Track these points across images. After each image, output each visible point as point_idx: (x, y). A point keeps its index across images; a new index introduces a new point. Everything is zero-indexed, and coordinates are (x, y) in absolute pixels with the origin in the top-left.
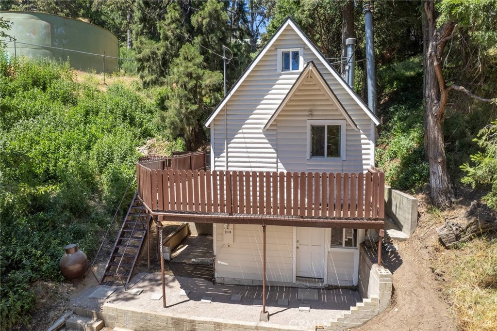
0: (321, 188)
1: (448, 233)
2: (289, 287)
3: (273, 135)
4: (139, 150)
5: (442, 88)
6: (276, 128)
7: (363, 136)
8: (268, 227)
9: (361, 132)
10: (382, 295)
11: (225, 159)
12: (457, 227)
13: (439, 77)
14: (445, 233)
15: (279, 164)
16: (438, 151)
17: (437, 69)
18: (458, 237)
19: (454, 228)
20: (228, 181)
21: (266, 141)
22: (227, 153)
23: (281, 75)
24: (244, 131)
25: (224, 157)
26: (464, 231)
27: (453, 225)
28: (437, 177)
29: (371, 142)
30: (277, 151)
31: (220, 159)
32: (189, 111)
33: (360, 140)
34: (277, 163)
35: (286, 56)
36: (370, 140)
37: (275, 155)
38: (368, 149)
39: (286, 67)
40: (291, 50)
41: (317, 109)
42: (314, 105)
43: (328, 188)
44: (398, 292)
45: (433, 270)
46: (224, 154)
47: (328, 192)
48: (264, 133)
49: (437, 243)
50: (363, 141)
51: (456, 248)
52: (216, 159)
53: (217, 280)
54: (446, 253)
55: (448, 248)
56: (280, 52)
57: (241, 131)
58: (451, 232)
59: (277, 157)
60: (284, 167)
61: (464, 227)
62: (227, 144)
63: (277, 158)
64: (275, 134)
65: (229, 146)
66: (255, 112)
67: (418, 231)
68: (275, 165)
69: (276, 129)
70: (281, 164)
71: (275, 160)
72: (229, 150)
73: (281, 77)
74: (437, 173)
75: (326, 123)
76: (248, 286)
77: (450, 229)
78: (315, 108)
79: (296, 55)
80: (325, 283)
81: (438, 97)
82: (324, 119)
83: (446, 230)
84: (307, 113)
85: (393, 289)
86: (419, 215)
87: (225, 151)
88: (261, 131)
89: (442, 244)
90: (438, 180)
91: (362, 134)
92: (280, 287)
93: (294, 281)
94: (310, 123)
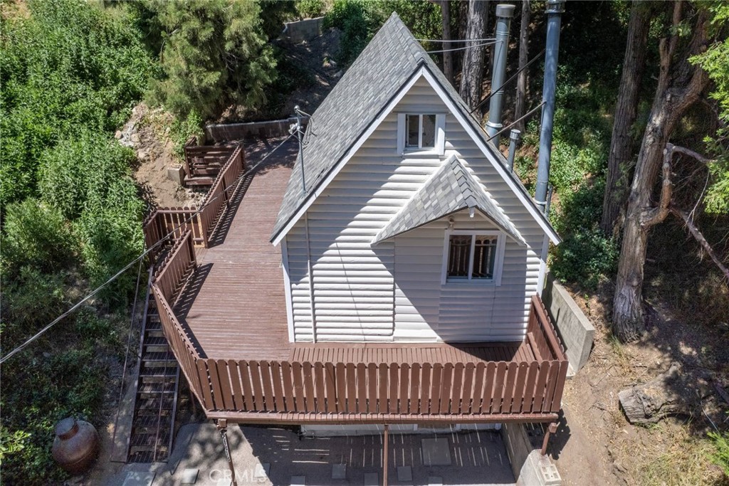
1: (635, 406)
2: (408, 435)
3: (388, 251)
4: (122, 137)
7: (530, 252)
9: (528, 247)
11: (309, 286)
12: (650, 404)
14: (631, 404)
15: (396, 290)
16: (634, 270)
19: (645, 404)
20: (330, 373)
21: (376, 259)
22: (312, 277)
23: (403, 158)
24: (340, 245)
25: (307, 283)
27: (644, 397)
28: (627, 303)
29: (541, 261)
30: (394, 273)
31: (300, 286)
33: (526, 258)
34: (394, 290)
36: (540, 258)
37: (392, 280)
38: (536, 270)
40: (421, 114)
46: (308, 279)
48: (372, 248)
50: (529, 260)
52: (294, 285)
53: (305, 435)
55: (632, 424)
56: (403, 116)
57: (334, 245)
58: (640, 406)
59: (394, 281)
60: (405, 294)
61: (658, 404)
62: (312, 264)
63: (394, 284)
64: (392, 250)
65: (314, 267)
66: (359, 216)
68: (391, 293)
69: (393, 243)
70: (400, 290)
71: (391, 286)
72: (315, 272)
73: (404, 162)
74: (628, 297)
75: (474, 234)
76: (350, 437)
77: (639, 401)
82: (472, 228)
83: (633, 401)
87: (309, 274)
88: (367, 245)
89: (626, 416)
90: (627, 306)
91: (529, 249)
92: (395, 435)
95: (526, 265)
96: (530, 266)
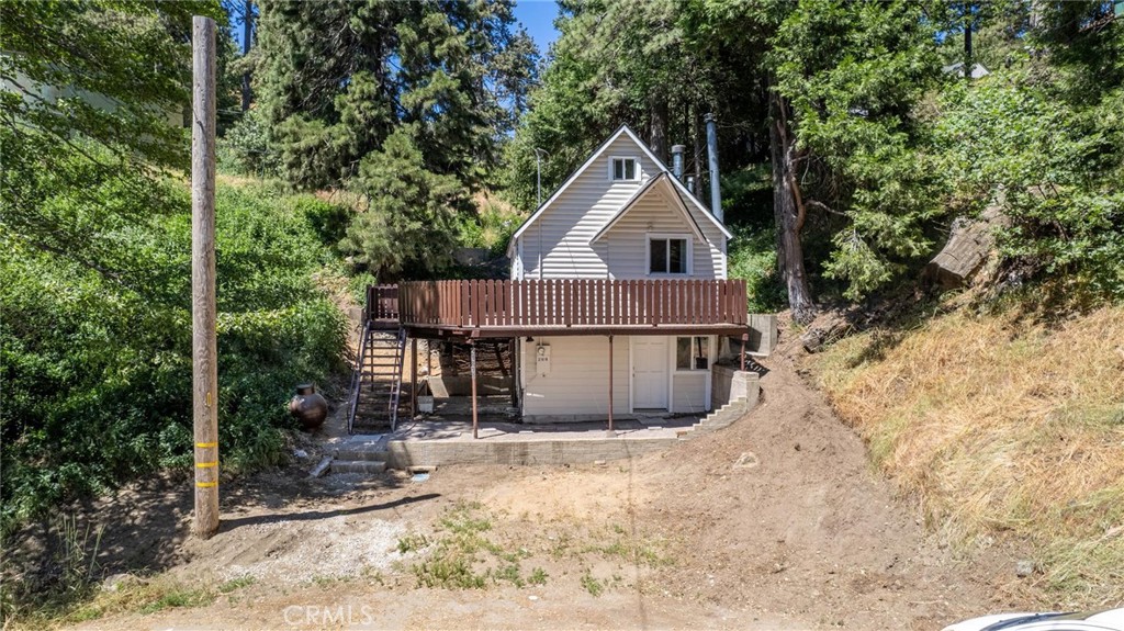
0: (678, 295)
1: (812, 339)
2: (625, 420)
3: (603, 249)
5: (799, 203)
6: (607, 242)
8: (615, 337)
9: (711, 245)
10: (750, 394)
12: (821, 332)
13: (797, 192)
14: (809, 339)
17: (794, 185)
18: (822, 341)
19: (818, 333)
21: (595, 255)
22: (542, 268)
23: (612, 183)
25: (538, 273)
26: (827, 334)
27: (817, 330)
29: (723, 255)
30: (606, 260)
32: (406, 230)
33: (710, 255)
34: (608, 278)
35: (618, 164)
36: (721, 254)
37: (606, 271)
38: (720, 259)
39: (618, 175)
40: (624, 158)
41: (658, 221)
42: (654, 217)
43: (686, 295)
44: (766, 392)
45: (798, 372)
46: (538, 270)
47: (686, 300)
48: (591, 246)
49: (802, 351)
51: (821, 350)
53: (525, 420)
54: (810, 357)
55: (812, 352)
56: (611, 158)
58: (815, 337)
59: (609, 271)
61: (827, 330)
62: (542, 259)
63: (608, 274)
64: (606, 248)
65: (544, 261)
66: (580, 223)
67: (778, 347)
72: (544, 265)
73: (613, 186)
75: (668, 237)
76: (568, 423)
77: (814, 334)
78: (656, 221)
79: (630, 164)
80: (670, 411)
81: (796, 211)
82: (666, 232)
83: (810, 336)
84: (646, 226)
85: (761, 390)
86: (779, 332)
87: (539, 266)
88: (587, 244)
89: (807, 349)
91: (712, 248)
93: (631, 412)
94: (650, 236)
95: (711, 260)
96: (714, 261)
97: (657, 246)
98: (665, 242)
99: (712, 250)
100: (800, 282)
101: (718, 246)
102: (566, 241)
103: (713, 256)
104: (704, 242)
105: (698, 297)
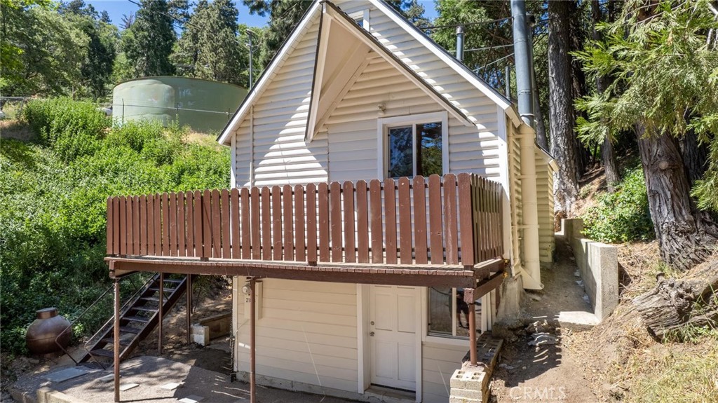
1: (659, 306)
3: (321, 148)
6: (326, 137)
7: (483, 135)
9: (480, 126)
12: (681, 292)
14: (654, 305)
19: (673, 294)
21: (312, 158)
22: (254, 181)
24: (279, 146)
27: (672, 286)
30: (329, 173)
41: (395, 99)
42: (389, 94)
48: (308, 147)
53: (239, 376)
55: (659, 339)
57: (274, 147)
58: (667, 303)
62: (254, 168)
64: (325, 147)
65: (256, 170)
69: (327, 140)
72: (257, 176)
75: (413, 121)
77: (665, 296)
78: (391, 99)
82: (408, 113)
83: (656, 298)
84: (378, 108)
87: (251, 178)
88: (303, 144)
91: (482, 131)
94: (384, 123)
95: (480, 151)
96: (486, 153)
97: (397, 137)
98: (410, 129)
99: (481, 135)
100: (666, 180)
101: (490, 126)
102: (279, 143)
103: (483, 144)
104: (465, 123)
105: (378, 212)
